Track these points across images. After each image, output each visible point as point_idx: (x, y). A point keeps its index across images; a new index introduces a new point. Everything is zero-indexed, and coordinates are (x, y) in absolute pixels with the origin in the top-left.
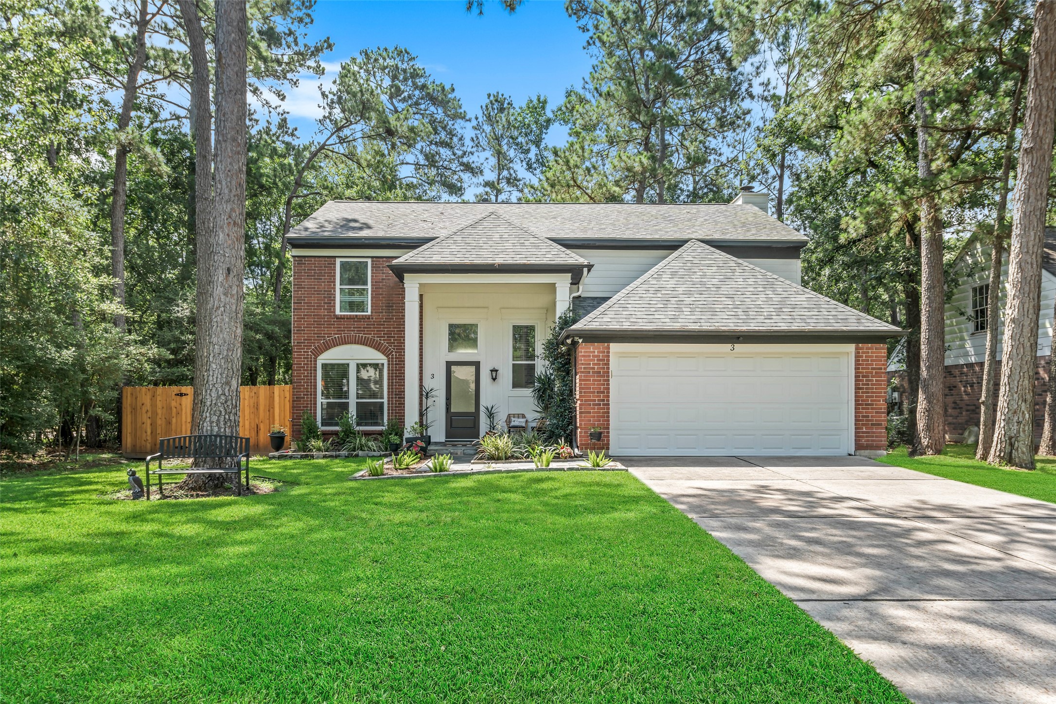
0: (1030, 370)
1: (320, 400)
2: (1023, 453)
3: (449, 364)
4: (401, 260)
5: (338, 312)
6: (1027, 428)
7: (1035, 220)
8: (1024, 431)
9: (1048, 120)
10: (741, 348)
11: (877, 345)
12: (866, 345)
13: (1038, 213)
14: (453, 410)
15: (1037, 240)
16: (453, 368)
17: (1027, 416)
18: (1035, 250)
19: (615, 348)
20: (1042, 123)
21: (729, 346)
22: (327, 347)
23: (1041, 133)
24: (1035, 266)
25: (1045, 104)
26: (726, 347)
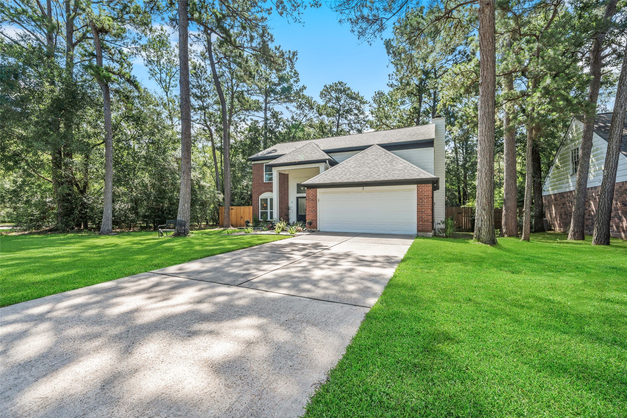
0: (486, 194)
1: (260, 211)
2: (484, 235)
3: (298, 198)
4: (270, 163)
5: (264, 181)
6: (486, 223)
7: (485, 119)
8: (484, 225)
9: (488, 67)
10: (366, 188)
11: (427, 185)
12: (421, 185)
13: (487, 115)
14: (299, 214)
15: (487, 128)
16: (299, 199)
17: (486, 217)
18: (486, 134)
19: (319, 190)
20: (485, 69)
21: (362, 188)
22: (261, 193)
23: (485, 74)
24: (486, 142)
25: (486, 59)
26: (360, 188)
